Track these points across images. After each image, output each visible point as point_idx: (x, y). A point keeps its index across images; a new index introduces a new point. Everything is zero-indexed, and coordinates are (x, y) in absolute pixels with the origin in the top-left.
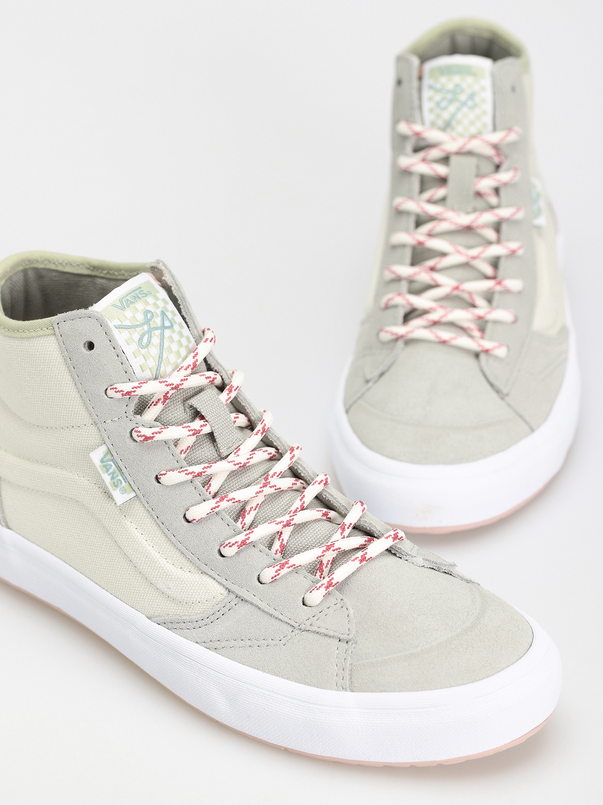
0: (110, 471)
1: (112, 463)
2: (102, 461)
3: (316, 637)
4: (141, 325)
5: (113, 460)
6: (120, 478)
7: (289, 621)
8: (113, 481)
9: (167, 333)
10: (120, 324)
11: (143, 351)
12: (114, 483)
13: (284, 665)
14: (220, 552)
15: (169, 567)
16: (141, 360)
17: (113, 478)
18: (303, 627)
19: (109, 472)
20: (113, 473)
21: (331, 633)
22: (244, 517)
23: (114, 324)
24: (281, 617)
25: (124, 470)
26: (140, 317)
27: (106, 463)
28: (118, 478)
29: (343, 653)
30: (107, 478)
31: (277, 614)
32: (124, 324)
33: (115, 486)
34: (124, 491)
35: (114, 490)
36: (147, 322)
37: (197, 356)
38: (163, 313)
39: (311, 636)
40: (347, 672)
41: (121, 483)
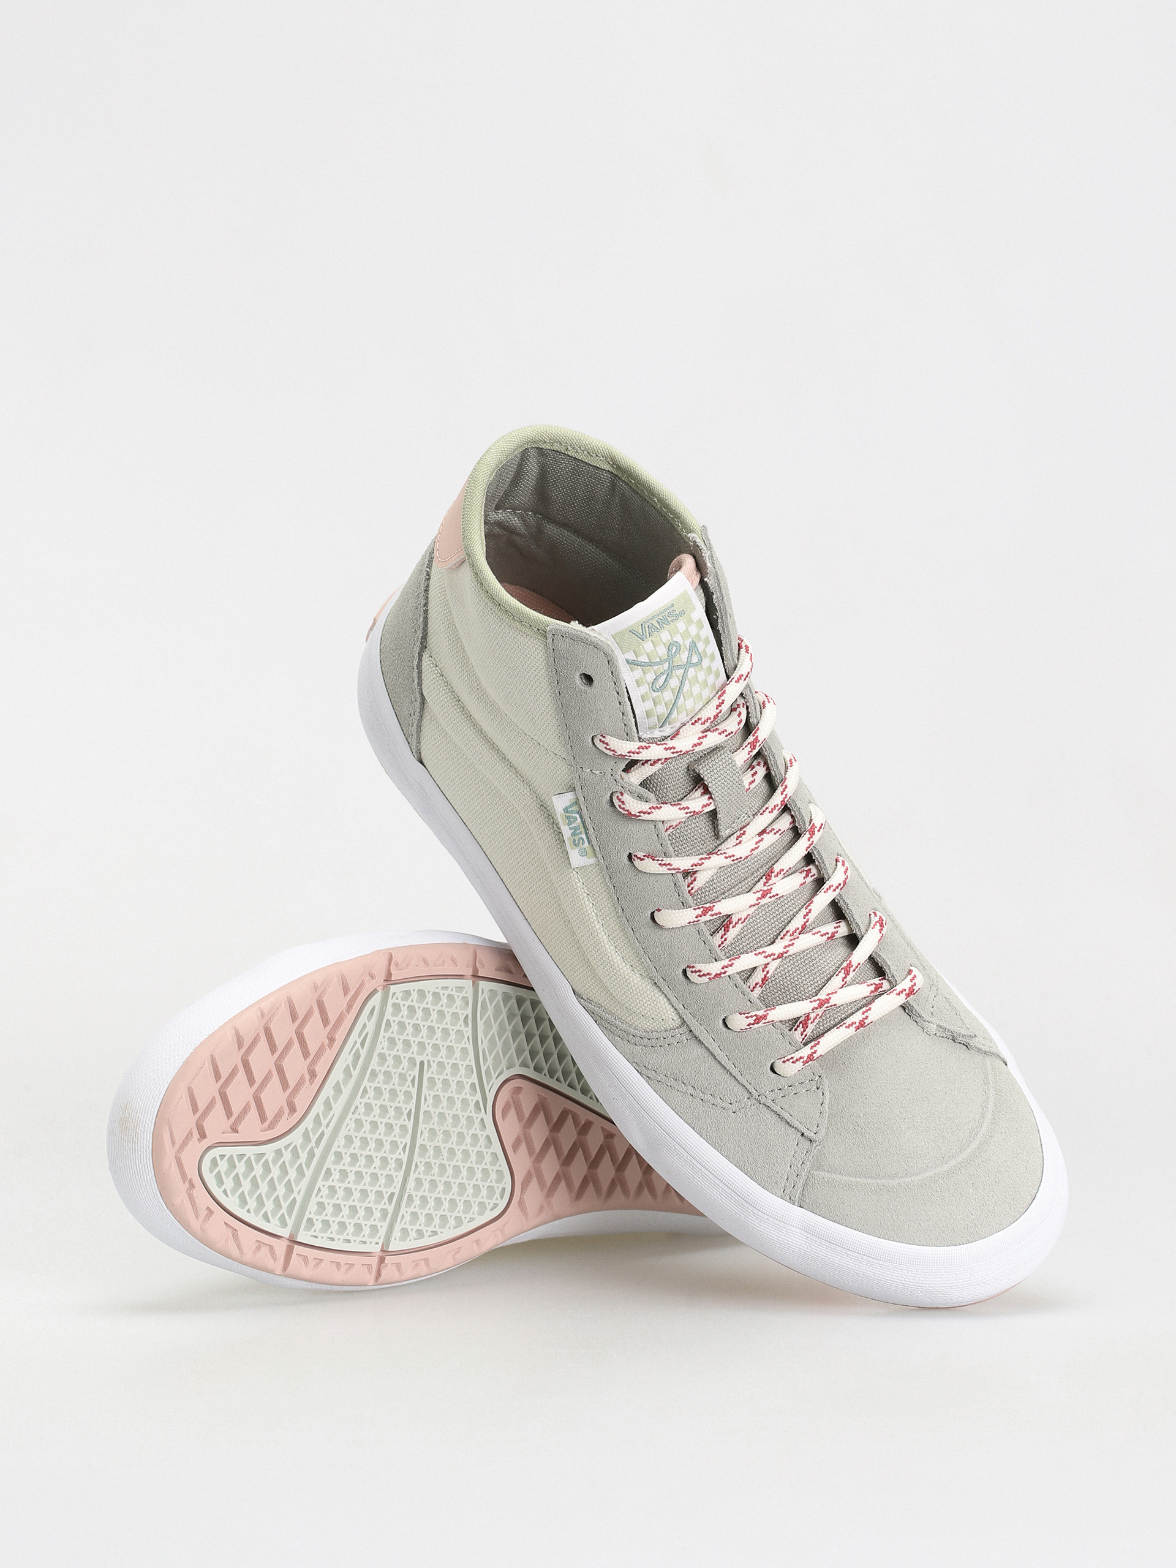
0: (573, 825)
1: (578, 816)
2: (566, 810)
3: (775, 1118)
4: (660, 663)
5: (580, 812)
6: (584, 836)
7: (748, 1086)
8: (573, 838)
9: (691, 672)
10: (635, 659)
11: (655, 694)
12: (574, 841)
13: (727, 1139)
14: (684, 971)
15: (617, 959)
16: (649, 705)
17: (573, 834)
18: (763, 1099)
19: (571, 826)
20: (575, 829)
21: (796, 1124)
22: (727, 930)
23: (627, 658)
24: (739, 1078)
25: (591, 831)
26: (662, 651)
27: (570, 815)
28: (581, 836)
29: (802, 1153)
30: (567, 832)
31: (735, 1072)
32: (639, 660)
33: (575, 844)
34: (583, 853)
35: (572, 849)
36: (670, 658)
37: (722, 705)
38: (693, 646)
39: (769, 1115)
40: (800, 1183)
41: (583, 843)
